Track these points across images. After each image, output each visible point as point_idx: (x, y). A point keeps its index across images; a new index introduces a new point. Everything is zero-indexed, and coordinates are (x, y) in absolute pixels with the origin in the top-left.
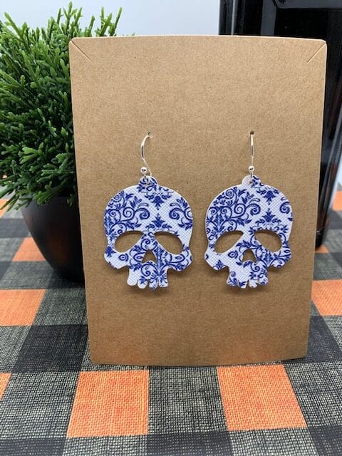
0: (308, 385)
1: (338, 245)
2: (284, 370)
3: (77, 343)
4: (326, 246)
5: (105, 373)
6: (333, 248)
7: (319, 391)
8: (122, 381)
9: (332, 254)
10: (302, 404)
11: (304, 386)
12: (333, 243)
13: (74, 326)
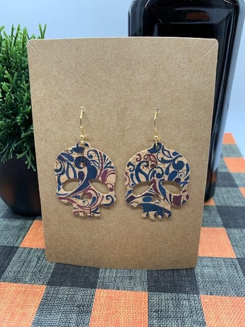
0: (161, 311)
1: (224, 200)
2: (147, 297)
3: (5, 260)
4: (215, 200)
5: (15, 284)
6: (220, 202)
7: (168, 317)
8: (25, 292)
9: (217, 206)
11: (158, 312)
12: (221, 198)
13: (8, 247)
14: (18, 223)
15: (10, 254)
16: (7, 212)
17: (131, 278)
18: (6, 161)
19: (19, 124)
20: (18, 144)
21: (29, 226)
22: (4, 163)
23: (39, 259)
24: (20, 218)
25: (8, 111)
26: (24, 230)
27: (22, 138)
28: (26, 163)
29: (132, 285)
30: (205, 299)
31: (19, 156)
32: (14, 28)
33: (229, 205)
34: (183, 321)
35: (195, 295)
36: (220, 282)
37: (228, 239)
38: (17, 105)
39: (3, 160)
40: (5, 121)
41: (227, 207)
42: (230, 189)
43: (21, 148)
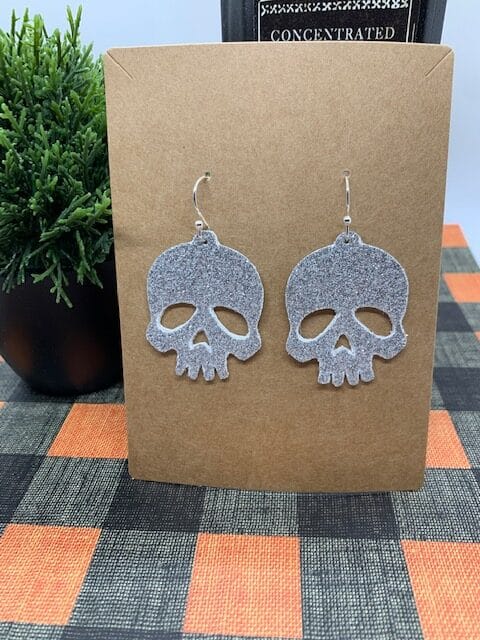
0: (327, 573)
1: (446, 356)
2: (298, 546)
3: (19, 481)
5: (42, 528)
7: (339, 585)
8: (59, 542)
10: (306, 603)
11: (319, 574)
13: (25, 456)
14: (42, 409)
15: (28, 469)
16: (20, 389)
17: (265, 511)
18: (11, 289)
19: (34, 213)
20: (34, 253)
21: (63, 415)
22: (8, 292)
23: (85, 478)
24: (46, 401)
25: (12, 188)
26: (54, 423)
27: (43, 243)
28: (52, 291)
29: (268, 523)
30: (411, 547)
31: (38, 278)
32: (17, 17)
33: (455, 366)
34: (370, 592)
35: (392, 542)
36: (440, 516)
37: (455, 433)
38: (30, 175)
39: (7, 286)
40: (6, 207)
41: (452, 369)
42: (457, 335)
43: (40, 262)
